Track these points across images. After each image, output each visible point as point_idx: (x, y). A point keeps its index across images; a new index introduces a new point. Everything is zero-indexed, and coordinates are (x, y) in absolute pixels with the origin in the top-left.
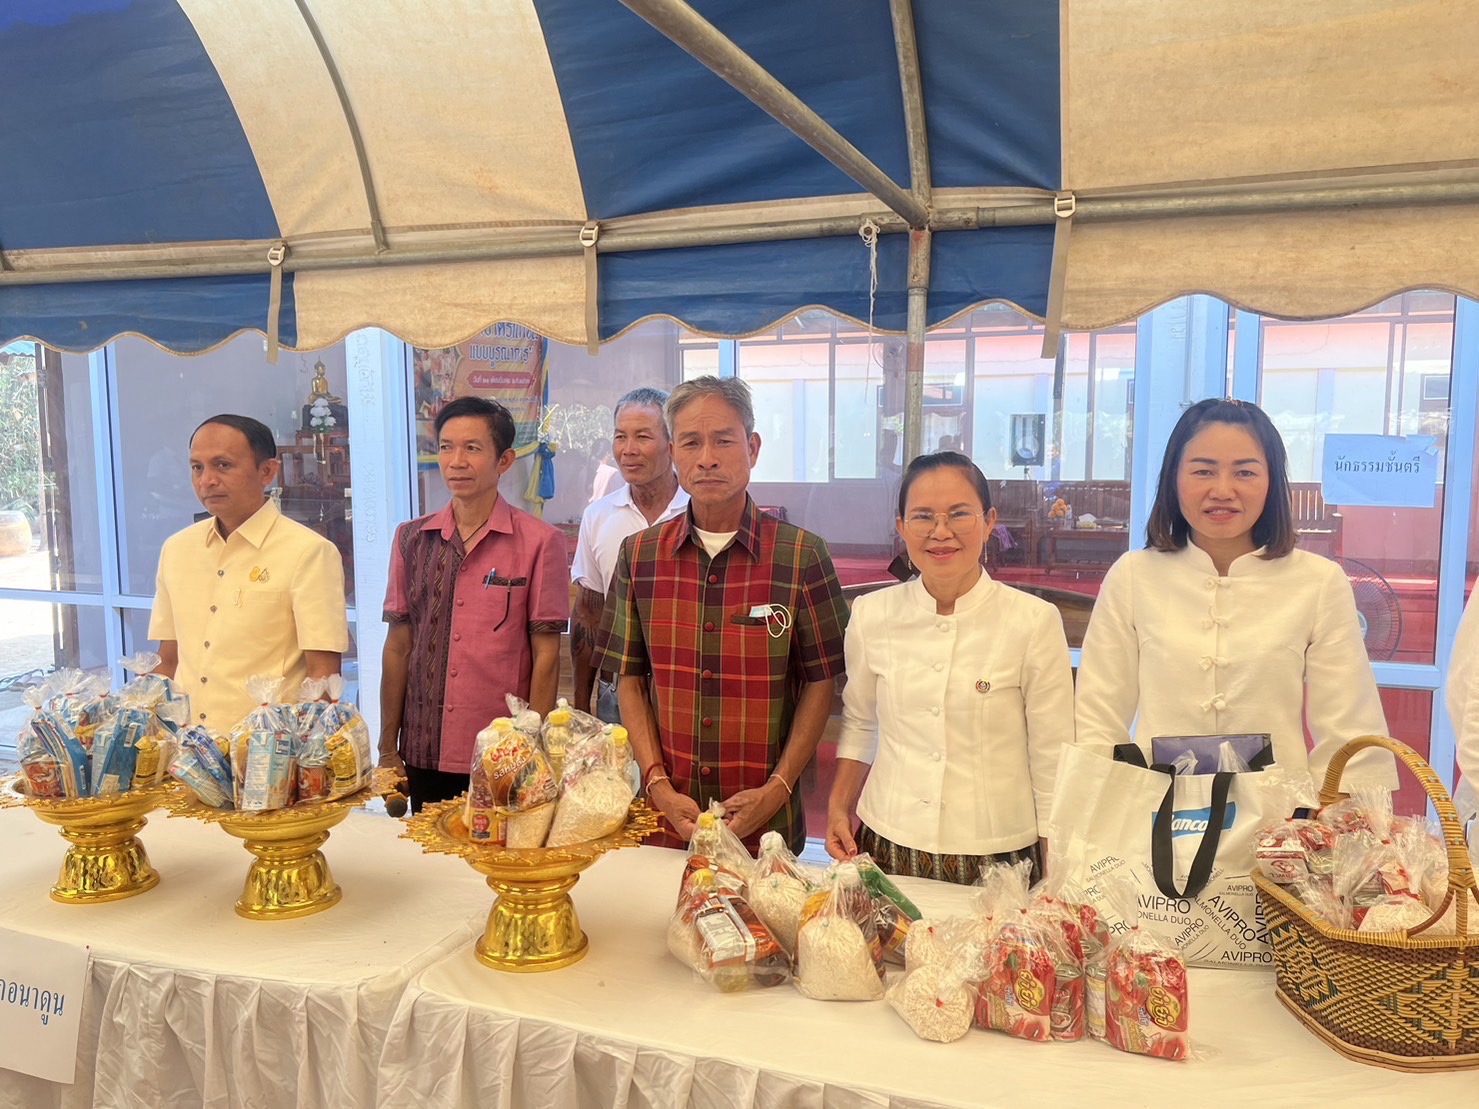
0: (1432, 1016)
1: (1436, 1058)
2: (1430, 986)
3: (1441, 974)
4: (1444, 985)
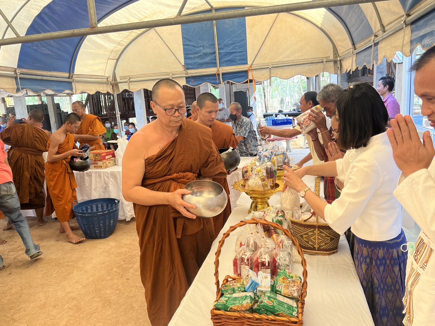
0: (311, 241)
1: (312, 251)
2: (310, 234)
3: (313, 231)
4: (314, 234)
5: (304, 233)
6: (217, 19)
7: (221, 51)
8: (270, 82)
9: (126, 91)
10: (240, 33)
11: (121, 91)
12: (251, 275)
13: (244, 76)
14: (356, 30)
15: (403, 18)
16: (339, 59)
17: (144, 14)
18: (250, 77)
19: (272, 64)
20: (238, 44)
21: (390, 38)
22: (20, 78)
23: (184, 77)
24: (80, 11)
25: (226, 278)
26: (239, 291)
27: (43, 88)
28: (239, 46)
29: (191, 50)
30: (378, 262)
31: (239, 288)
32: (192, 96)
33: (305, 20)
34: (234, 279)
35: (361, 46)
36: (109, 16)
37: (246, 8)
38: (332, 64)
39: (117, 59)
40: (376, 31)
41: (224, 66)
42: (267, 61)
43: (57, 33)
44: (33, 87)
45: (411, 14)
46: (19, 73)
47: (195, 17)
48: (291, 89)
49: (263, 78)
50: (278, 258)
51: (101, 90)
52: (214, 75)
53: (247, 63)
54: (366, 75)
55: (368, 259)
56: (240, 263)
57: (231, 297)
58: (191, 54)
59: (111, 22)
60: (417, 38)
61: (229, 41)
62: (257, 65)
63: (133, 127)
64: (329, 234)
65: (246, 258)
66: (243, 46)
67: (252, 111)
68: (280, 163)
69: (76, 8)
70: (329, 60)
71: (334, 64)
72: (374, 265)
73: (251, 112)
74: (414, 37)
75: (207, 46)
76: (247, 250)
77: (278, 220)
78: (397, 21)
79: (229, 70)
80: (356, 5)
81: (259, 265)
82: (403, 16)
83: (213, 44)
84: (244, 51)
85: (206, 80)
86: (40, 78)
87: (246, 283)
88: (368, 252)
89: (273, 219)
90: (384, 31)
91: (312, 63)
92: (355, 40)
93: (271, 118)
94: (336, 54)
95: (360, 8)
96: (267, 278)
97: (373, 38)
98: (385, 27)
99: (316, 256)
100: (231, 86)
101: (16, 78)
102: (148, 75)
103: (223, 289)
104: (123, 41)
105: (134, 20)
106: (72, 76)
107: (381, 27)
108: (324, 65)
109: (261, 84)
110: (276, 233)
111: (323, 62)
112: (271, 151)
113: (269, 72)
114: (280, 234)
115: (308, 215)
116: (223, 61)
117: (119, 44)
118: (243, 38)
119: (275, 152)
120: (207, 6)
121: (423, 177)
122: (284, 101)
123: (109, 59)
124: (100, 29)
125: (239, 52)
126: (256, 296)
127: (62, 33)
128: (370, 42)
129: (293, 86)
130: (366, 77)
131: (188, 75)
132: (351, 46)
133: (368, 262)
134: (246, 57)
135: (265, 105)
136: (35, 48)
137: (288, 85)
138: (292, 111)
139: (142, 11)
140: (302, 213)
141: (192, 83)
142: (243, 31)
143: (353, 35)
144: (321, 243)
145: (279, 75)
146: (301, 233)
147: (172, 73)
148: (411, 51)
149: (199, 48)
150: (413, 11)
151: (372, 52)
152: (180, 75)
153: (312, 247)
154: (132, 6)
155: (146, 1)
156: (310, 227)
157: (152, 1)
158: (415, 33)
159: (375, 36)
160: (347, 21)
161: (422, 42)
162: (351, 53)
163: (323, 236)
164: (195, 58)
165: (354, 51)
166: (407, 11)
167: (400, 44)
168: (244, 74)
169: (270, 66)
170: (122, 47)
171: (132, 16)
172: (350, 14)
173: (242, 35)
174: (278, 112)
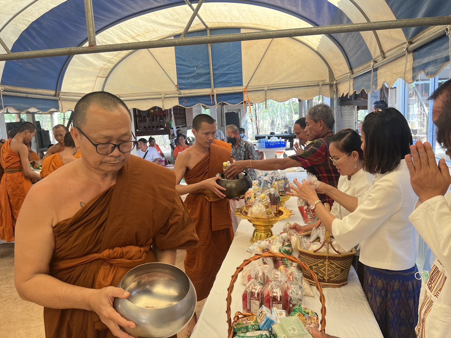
0: (321, 273)
1: (322, 283)
2: (320, 265)
3: (323, 263)
4: (324, 265)
5: (313, 264)
7: (216, 72)
8: (266, 104)
10: (235, 54)
12: (266, 312)
13: (239, 98)
14: (354, 55)
15: (405, 46)
16: (335, 82)
17: (137, 32)
18: (245, 99)
19: (267, 86)
20: (234, 65)
21: (390, 64)
22: (3, 96)
23: (176, 97)
24: (70, 27)
25: (237, 315)
26: (253, 329)
27: (27, 106)
28: (234, 67)
29: (184, 70)
30: (394, 295)
31: (253, 325)
32: (182, 116)
33: (301, 43)
34: (245, 316)
35: (359, 71)
36: (100, 33)
38: (328, 87)
39: (106, 77)
40: (375, 57)
41: (218, 87)
42: (262, 83)
44: (16, 105)
45: (414, 42)
46: (2, 90)
47: (201, 38)
48: (282, 110)
49: (258, 100)
50: (290, 291)
52: (208, 96)
53: (242, 85)
54: (358, 99)
55: (383, 291)
56: (250, 297)
57: (245, 336)
58: (185, 74)
59: (102, 39)
60: (420, 65)
61: (223, 62)
62: (253, 87)
64: (340, 265)
65: (256, 292)
66: (238, 68)
67: (244, 132)
68: (281, 188)
69: (67, 24)
70: (325, 84)
71: (330, 87)
72: (389, 297)
73: (242, 134)
74: (417, 65)
75: (201, 66)
76: (257, 284)
77: (285, 250)
78: (398, 48)
79: (224, 91)
81: (271, 300)
82: (405, 43)
83: (208, 64)
84: (239, 73)
85: (200, 100)
86: (24, 95)
87: (259, 321)
88: (383, 284)
89: (280, 249)
90: (384, 57)
91: (308, 86)
92: (353, 65)
93: (264, 140)
94: (332, 77)
96: (282, 315)
97: (372, 63)
98: (385, 53)
99: (326, 288)
100: (222, 106)
102: (139, 94)
103: (235, 328)
104: (114, 59)
105: (127, 38)
106: (59, 94)
107: (381, 53)
108: (320, 89)
109: (252, 105)
110: (283, 264)
111: (319, 85)
112: (271, 175)
113: (264, 95)
114: (289, 265)
115: (318, 245)
116: (217, 82)
117: (109, 61)
118: (239, 59)
119: (275, 178)
120: (202, 26)
121: (438, 204)
122: (275, 123)
123: (97, 77)
124: (99, 47)
125: (234, 73)
126: (272, 334)
127: (58, 50)
128: (370, 68)
129: (283, 108)
130: (359, 101)
131: (181, 95)
132: (348, 70)
133: (383, 295)
134: (241, 79)
135: (257, 127)
136: (21, 64)
137: (279, 107)
138: (284, 133)
139: (135, 29)
140: (310, 242)
141: (184, 104)
142: (238, 52)
143: (351, 60)
144: (331, 275)
145: (274, 98)
146: (310, 264)
147: (165, 93)
148: (414, 78)
149: (193, 68)
150: (416, 39)
151: (371, 77)
152: (173, 95)
153: (322, 279)
154: (125, 24)
155: (140, 19)
156: (320, 257)
157: (146, 19)
158: (418, 60)
159: (374, 62)
160: (345, 46)
161: (425, 69)
162: (349, 77)
163: (333, 267)
164: (188, 78)
165: (351, 76)
166: (409, 39)
167: (402, 71)
168: (239, 96)
169: (266, 88)
170: (111, 65)
171: (124, 34)
172: (349, 39)
173: (236, 56)
174: (269, 134)
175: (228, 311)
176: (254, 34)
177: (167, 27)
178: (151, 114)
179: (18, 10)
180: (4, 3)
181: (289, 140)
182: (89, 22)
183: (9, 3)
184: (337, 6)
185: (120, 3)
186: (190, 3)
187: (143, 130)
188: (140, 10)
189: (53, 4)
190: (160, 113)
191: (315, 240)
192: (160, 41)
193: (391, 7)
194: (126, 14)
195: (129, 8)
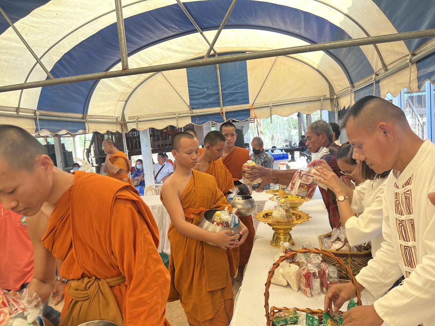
1: (345, 280)
3: (345, 260)
4: (346, 263)
6: (220, 62)
7: (225, 92)
8: (271, 119)
9: (134, 130)
10: (241, 75)
11: (129, 130)
13: (246, 114)
14: (355, 70)
15: (408, 57)
16: (335, 97)
17: (153, 59)
18: (252, 115)
19: (272, 103)
20: (241, 85)
21: (393, 76)
22: (39, 120)
23: (189, 116)
24: (97, 57)
25: (272, 309)
26: (292, 321)
28: (241, 87)
29: (196, 92)
31: (291, 318)
35: (359, 84)
37: (246, 53)
38: (329, 101)
39: (126, 101)
40: (376, 71)
41: (227, 106)
42: (267, 100)
43: (90, 75)
44: (50, 127)
45: (417, 53)
46: (38, 115)
49: (263, 116)
51: (110, 130)
52: (218, 114)
53: (249, 103)
58: (196, 95)
60: (425, 74)
61: (231, 82)
62: (258, 104)
63: (141, 163)
64: (362, 262)
66: (245, 87)
69: (94, 55)
70: (326, 98)
71: (331, 102)
74: (422, 74)
75: (211, 88)
78: (401, 60)
79: (232, 109)
80: (357, 47)
82: (408, 55)
83: (217, 85)
84: (246, 92)
85: (211, 118)
86: (57, 118)
90: (386, 70)
91: (310, 101)
92: (354, 79)
94: (332, 92)
95: (360, 50)
97: (374, 76)
98: (387, 66)
101: (35, 119)
102: (155, 115)
103: (275, 321)
104: (133, 84)
105: (144, 65)
106: (86, 117)
107: (383, 66)
108: (322, 103)
111: (320, 100)
113: (269, 111)
115: (340, 244)
116: (226, 101)
117: (129, 87)
118: (245, 80)
122: (275, 138)
123: (119, 101)
124: (131, 70)
125: (241, 93)
127: (95, 75)
128: (372, 80)
131: (193, 114)
132: (348, 84)
134: (247, 97)
136: (54, 91)
138: (284, 147)
139: (152, 56)
140: (332, 242)
141: (197, 122)
142: (244, 73)
143: (352, 75)
144: (354, 272)
145: (279, 113)
146: (333, 262)
147: (178, 112)
148: (419, 87)
149: (204, 90)
150: (419, 51)
151: (373, 89)
152: (186, 115)
153: (345, 276)
154: (143, 52)
155: (157, 47)
156: (343, 256)
157: (162, 47)
158: (422, 70)
159: (376, 75)
160: (345, 62)
161: (431, 78)
162: (350, 91)
163: (356, 265)
164: (199, 98)
165: (352, 90)
166: (412, 51)
167: (406, 81)
168: (247, 112)
169: (271, 105)
170: (131, 90)
171: (143, 61)
172: (350, 56)
173: (243, 77)
174: (271, 148)
175: (267, 305)
176: (271, 51)
177: (180, 54)
178: (164, 133)
179: (53, 43)
180: (41, 37)
181: (290, 153)
182: (122, 49)
183: (45, 37)
184: (339, 26)
185: (140, 34)
186: (201, 31)
187: (156, 148)
188: (157, 39)
189: (82, 37)
190: (172, 132)
191: (336, 240)
192: (186, 62)
193: (393, 23)
194: (145, 43)
195: (148, 38)
